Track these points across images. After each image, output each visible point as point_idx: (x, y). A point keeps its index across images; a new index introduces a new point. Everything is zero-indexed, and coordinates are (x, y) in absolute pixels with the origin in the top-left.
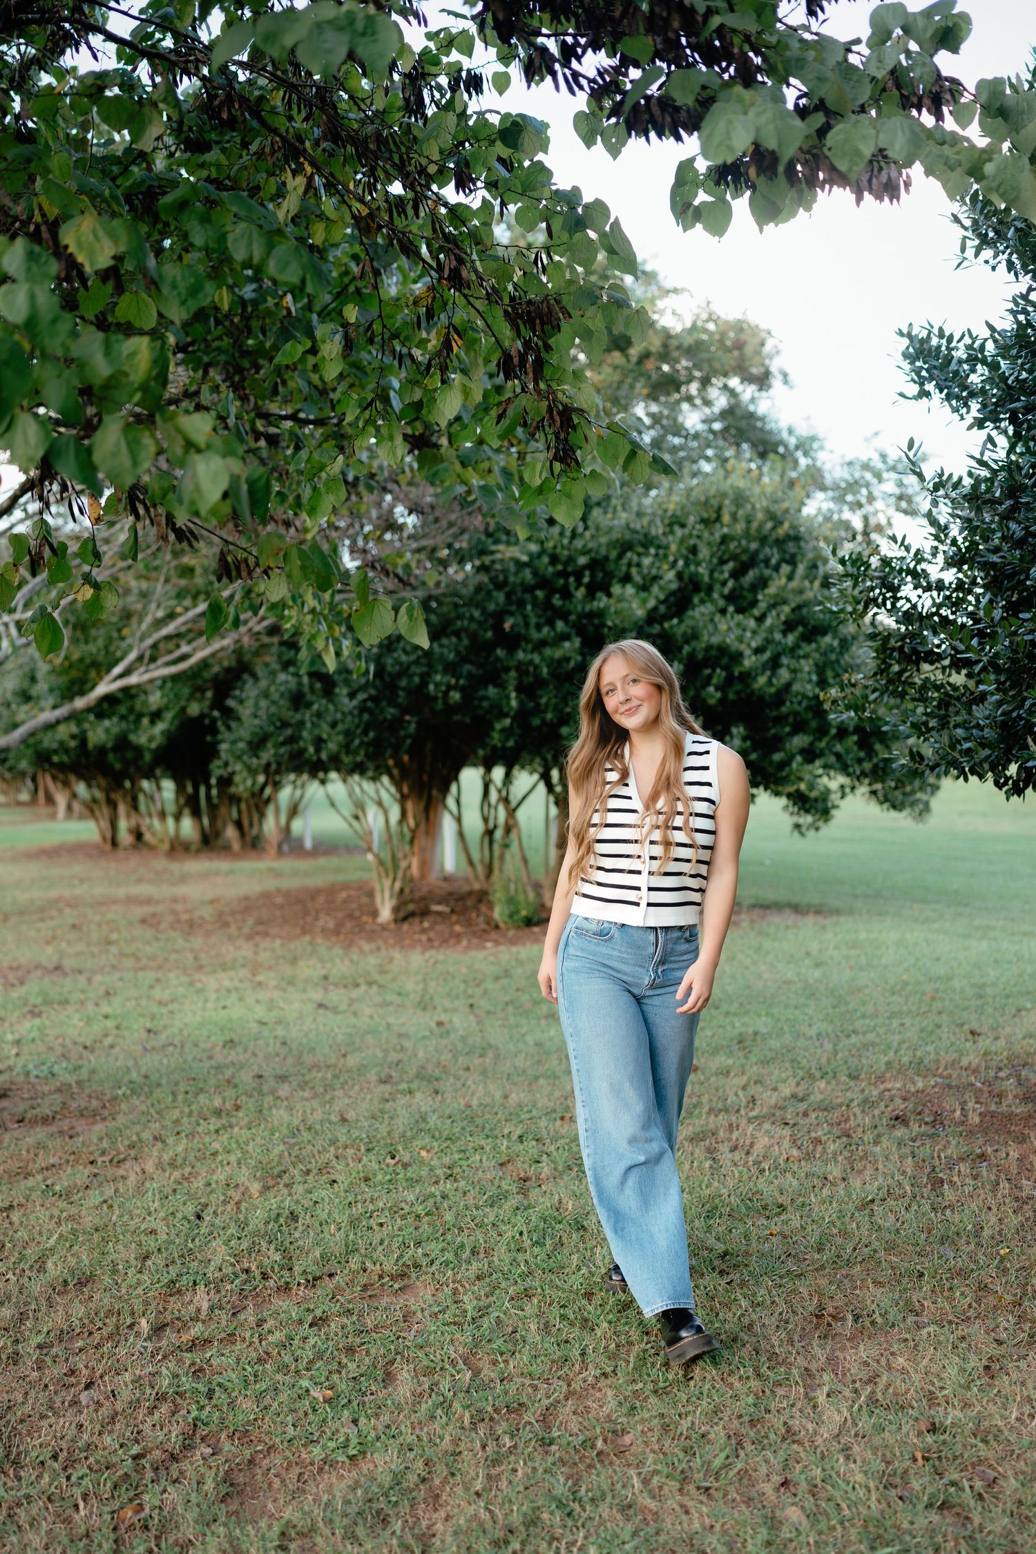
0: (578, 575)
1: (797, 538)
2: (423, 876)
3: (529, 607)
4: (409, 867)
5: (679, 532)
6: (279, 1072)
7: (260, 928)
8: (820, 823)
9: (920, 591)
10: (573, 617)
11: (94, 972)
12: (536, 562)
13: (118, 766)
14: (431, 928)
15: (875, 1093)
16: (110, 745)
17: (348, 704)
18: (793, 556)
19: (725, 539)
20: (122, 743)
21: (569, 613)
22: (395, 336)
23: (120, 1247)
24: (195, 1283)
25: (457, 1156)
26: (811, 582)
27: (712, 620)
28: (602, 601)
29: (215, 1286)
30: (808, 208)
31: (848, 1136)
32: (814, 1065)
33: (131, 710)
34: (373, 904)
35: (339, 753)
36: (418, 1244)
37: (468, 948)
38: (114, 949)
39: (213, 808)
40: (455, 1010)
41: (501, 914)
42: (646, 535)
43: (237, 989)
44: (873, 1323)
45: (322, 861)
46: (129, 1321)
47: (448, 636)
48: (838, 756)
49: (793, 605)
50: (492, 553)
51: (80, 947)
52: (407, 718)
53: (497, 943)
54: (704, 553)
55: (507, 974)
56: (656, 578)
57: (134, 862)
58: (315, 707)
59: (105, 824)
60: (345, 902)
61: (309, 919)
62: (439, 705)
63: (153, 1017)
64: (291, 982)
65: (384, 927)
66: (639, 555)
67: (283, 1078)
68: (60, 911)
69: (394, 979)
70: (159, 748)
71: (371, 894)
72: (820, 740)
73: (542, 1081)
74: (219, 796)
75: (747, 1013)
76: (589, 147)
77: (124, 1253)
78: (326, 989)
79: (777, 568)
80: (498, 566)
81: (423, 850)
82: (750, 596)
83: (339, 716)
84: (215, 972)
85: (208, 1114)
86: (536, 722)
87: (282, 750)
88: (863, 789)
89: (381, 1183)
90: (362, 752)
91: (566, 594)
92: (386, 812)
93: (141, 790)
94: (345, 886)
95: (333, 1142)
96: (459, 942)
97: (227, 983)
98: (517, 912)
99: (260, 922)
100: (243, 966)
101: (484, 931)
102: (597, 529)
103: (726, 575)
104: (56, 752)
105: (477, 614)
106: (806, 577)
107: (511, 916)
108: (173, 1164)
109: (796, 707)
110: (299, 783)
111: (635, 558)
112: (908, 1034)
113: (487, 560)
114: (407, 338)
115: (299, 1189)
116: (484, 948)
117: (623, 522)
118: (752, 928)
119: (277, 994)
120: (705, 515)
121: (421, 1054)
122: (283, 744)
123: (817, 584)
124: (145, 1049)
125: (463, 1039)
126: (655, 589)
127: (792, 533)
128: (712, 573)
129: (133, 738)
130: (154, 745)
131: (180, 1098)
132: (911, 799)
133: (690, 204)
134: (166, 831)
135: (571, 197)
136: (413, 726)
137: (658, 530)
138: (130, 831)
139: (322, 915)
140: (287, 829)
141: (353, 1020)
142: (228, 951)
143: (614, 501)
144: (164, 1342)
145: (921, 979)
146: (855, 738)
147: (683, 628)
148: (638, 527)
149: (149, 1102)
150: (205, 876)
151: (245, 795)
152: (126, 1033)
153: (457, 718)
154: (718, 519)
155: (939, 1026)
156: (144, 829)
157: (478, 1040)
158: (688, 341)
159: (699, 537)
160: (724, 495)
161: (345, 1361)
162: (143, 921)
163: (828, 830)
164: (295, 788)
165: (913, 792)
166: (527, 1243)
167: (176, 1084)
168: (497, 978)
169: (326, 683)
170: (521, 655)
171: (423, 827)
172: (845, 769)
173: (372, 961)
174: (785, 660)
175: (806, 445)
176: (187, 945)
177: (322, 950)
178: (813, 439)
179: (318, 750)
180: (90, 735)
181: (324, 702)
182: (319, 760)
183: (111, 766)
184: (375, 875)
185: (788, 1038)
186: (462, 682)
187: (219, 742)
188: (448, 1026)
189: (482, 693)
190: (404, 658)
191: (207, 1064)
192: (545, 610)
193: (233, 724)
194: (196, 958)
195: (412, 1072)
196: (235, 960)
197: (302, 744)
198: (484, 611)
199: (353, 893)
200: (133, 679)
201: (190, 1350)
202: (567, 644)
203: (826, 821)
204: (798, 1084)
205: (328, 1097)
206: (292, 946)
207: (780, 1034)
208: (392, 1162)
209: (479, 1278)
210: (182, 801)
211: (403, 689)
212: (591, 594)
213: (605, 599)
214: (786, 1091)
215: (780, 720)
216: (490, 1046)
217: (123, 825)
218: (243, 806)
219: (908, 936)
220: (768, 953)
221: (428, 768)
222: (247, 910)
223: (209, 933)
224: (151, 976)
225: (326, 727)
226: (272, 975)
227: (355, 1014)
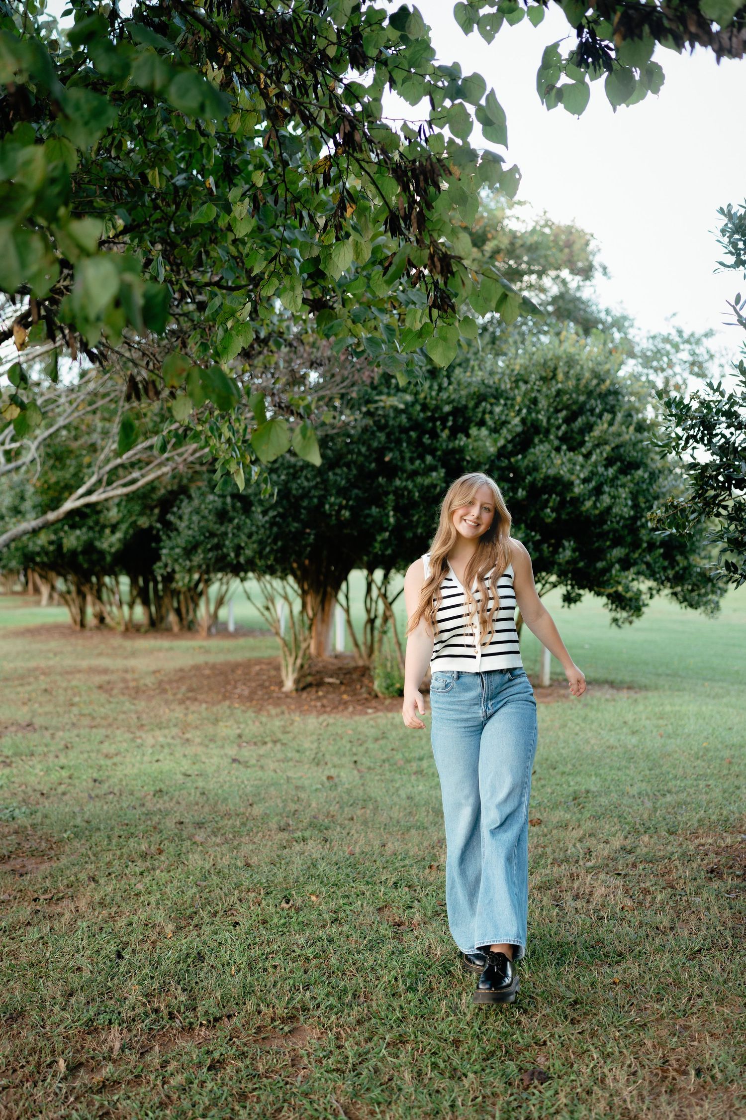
0: (444, 420)
1: (616, 393)
2: (319, 654)
3: (405, 445)
4: (308, 647)
5: (523, 387)
6: (197, 819)
7: (190, 694)
8: (634, 618)
9: (732, 429)
10: (439, 453)
11: (57, 729)
12: (410, 409)
13: (86, 566)
14: (324, 697)
15: (691, 847)
16: (80, 549)
17: (261, 519)
18: (613, 407)
19: (559, 393)
20: (89, 548)
21: (436, 449)
22: (297, 199)
23: (49, 984)
24: (110, 1022)
25: (341, 902)
26: (628, 427)
27: (549, 456)
28: (462, 441)
29: (128, 1024)
30: (656, 91)
31: (672, 887)
32: (638, 820)
33: (97, 523)
34: (280, 676)
35: (254, 557)
36: (307, 987)
37: (353, 713)
38: (75, 710)
39: (159, 598)
40: (342, 766)
41: (380, 686)
42: (497, 389)
43: (169, 745)
44: (713, 1077)
45: (241, 641)
46: (49, 1060)
47: (340, 467)
48: (648, 565)
49: (613, 445)
50: (376, 402)
51: (49, 708)
52: (308, 531)
53: (376, 710)
54: (543, 403)
55: (384, 736)
56: (505, 423)
57: (98, 640)
58: (236, 521)
59: (76, 610)
60: (257, 674)
61: (229, 687)
62: (333, 521)
63: (100, 768)
64: (212, 740)
65: (287, 695)
66: (492, 404)
67: (200, 825)
68: (36, 678)
69: (294, 738)
70: (117, 552)
71: (278, 668)
72: (634, 552)
73: (413, 831)
74: (163, 590)
75: (579, 773)
76: (466, 33)
77: (51, 990)
78: (239, 746)
79: (600, 416)
80: (380, 412)
81: (319, 634)
82: (579, 438)
83: (254, 529)
84: (152, 730)
85: (135, 857)
86: (409, 535)
87: (210, 555)
88: (667, 591)
89: (277, 927)
90: (272, 558)
91: (434, 435)
92: (290, 604)
93: (104, 584)
94: (259, 662)
95: (238, 886)
96: (346, 708)
97: (161, 739)
98: (392, 685)
99: (191, 690)
100: (175, 726)
101: (366, 699)
102: (459, 384)
103: (560, 421)
104: (38, 554)
105: (363, 450)
106: (622, 424)
107: (387, 688)
108: (102, 904)
109: (615, 525)
110: (225, 580)
111: (488, 406)
112: (714, 795)
113: (372, 407)
114: (307, 201)
115: (207, 929)
116: (366, 713)
117: (479, 378)
118: (579, 701)
119: (200, 750)
120: (544, 374)
121: (314, 805)
122: (210, 550)
123: (632, 429)
124: (90, 797)
125: (349, 792)
126: (504, 431)
127: (612, 388)
128: (549, 419)
129: (97, 544)
130: (113, 550)
131: (114, 842)
132: (705, 599)
133: (554, 86)
134: (123, 616)
135: (452, 72)
136: (312, 537)
137: (507, 385)
138: (95, 616)
139: (239, 684)
140: (216, 615)
141: (260, 773)
142: (165, 712)
143: (472, 363)
144: (77, 1084)
145: (720, 746)
146: (662, 551)
147: (526, 462)
148: (491, 383)
149: (88, 845)
150: (151, 651)
151: (184, 589)
152: (76, 782)
153: (346, 531)
154: (554, 376)
155: (738, 788)
156: (106, 615)
157: (361, 793)
158: (530, 240)
159: (539, 391)
160: (558, 358)
161: (237, 1108)
162: (100, 687)
163: (637, 623)
164: (222, 584)
165: (706, 594)
166: (402, 988)
167: (112, 829)
168: (376, 740)
169: (245, 502)
170: (398, 482)
171: (319, 616)
172: (652, 575)
173: (277, 723)
174: (606, 489)
175: (619, 323)
176: (133, 707)
177: (238, 712)
178: (625, 318)
179: (237, 555)
180: (65, 541)
181: (243, 517)
182: (238, 562)
183: (81, 565)
184: (281, 653)
185: (614, 796)
186: (351, 503)
187: (161, 548)
188: (336, 780)
189: (367, 512)
190: (306, 484)
191: (139, 811)
192: (417, 447)
193: (173, 534)
194: (138, 718)
195: (306, 822)
196: (169, 720)
197: (225, 550)
198: (369, 448)
199: (264, 667)
200: (93, 498)
201: (99, 1092)
202: (434, 474)
203: (639, 616)
204: (626, 838)
205: (236, 843)
206: (215, 709)
207: (608, 792)
208: (287, 906)
209: (359, 1022)
210: (135, 593)
211: (305, 508)
212: (453, 436)
213: (464, 439)
214: (617, 843)
215: (603, 536)
216: (371, 799)
217: (90, 611)
218: (182, 597)
219: (704, 708)
220: (592, 722)
221: (324, 570)
222: (181, 679)
223: (150, 698)
224: (102, 732)
225: (244, 537)
226: (198, 733)
227: (262, 768)
